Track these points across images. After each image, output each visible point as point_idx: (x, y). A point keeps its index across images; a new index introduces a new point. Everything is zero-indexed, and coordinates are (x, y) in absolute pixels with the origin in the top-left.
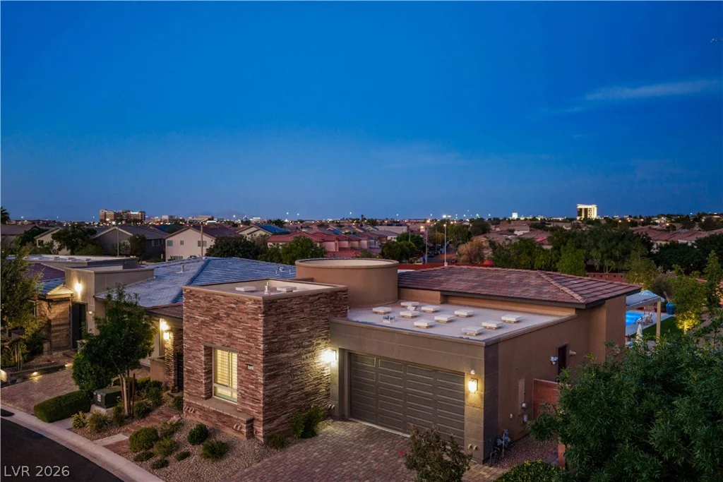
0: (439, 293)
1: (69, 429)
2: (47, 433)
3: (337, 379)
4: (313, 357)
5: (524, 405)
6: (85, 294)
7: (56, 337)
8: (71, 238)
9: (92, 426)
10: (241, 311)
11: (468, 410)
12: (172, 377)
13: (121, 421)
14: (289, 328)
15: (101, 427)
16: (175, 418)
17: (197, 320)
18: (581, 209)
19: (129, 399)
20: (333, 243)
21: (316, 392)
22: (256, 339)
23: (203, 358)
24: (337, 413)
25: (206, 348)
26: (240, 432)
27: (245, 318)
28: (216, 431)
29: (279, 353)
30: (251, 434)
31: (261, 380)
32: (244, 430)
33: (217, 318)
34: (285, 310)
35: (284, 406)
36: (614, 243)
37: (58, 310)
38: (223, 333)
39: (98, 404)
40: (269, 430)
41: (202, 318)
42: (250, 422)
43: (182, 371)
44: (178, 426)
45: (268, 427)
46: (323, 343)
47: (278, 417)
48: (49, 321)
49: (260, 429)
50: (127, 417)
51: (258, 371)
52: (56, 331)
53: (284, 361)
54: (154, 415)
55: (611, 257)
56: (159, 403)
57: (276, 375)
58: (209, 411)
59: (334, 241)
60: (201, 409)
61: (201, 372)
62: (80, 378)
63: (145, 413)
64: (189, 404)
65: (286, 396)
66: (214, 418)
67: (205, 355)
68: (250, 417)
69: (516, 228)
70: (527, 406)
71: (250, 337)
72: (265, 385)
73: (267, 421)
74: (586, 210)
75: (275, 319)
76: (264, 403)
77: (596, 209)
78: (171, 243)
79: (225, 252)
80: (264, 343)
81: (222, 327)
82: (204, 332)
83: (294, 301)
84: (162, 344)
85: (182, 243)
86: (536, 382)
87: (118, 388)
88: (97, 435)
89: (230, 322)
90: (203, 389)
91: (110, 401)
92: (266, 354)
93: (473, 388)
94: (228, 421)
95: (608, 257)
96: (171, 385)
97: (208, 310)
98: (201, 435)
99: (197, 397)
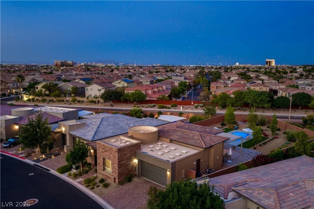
0: (169, 140)
1: (67, 176)
2: (61, 177)
3: (137, 167)
4: (131, 161)
5: (184, 176)
6: (65, 131)
7: (57, 143)
8: (49, 87)
9: (73, 176)
10: (112, 151)
11: (168, 179)
12: (94, 162)
13: (80, 174)
14: (124, 155)
15: (76, 176)
16: (95, 175)
17: (101, 150)
18: (268, 61)
19: (82, 167)
20: (150, 91)
21: (132, 170)
22: (116, 158)
23: (102, 161)
24: (138, 175)
25: (103, 158)
26: (112, 181)
27: (113, 152)
28: (106, 180)
29: (122, 161)
30: (115, 181)
31: (117, 168)
32: (113, 181)
33: (106, 151)
34: (123, 151)
35: (123, 174)
36: (257, 97)
37: (57, 135)
38: (107, 155)
39: (73, 169)
40: (119, 181)
41: (102, 150)
42: (115, 179)
43: (97, 163)
44: (96, 178)
45: (119, 180)
46: (134, 157)
47: (122, 177)
48: (55, 139)
49: (117, 180)
50: (82, 173)
51: (116, 166)
52: (57, 142)
53: (123, 163)
54: (89, 173)
55: (256, 102)
56: (91, 169)
57: (121, 167)
58: (104, 174)
59: (151, 90)
60: (102, 174)
61: (102, 164)
62: (68, 161)
63: (87, 172)
64: (99, 172)
65: (123, 172)
66: (106, 177)
67: (103, 160)
68: (114, 177)
69: (232, 76)
70: (185, 176)
71: (114, 158)
72: (118, 170)
73: (119, 178)
74: (270, 61)
75: (121, 153)
76: (118, 174)
77: (274, 61)
78: (87, 90)
79: (108, 96)
80: (118, 159)
81: (107, 154)
82: (102, 154)
83: (126, 148)
84: (91, 153)
85: (92, 89)
86: (188, 170)
87: (79, 164)
88: (75, 179)
89: (109, 153)
90: (102, 168)
91: (77, 168)
92: (118, 162)
93: (168, 173)
94: (109, 178)
95: (255, 102)
96: (93, 164)
97: (104, 149)
98: (102, 181)
99: (101, 170)
